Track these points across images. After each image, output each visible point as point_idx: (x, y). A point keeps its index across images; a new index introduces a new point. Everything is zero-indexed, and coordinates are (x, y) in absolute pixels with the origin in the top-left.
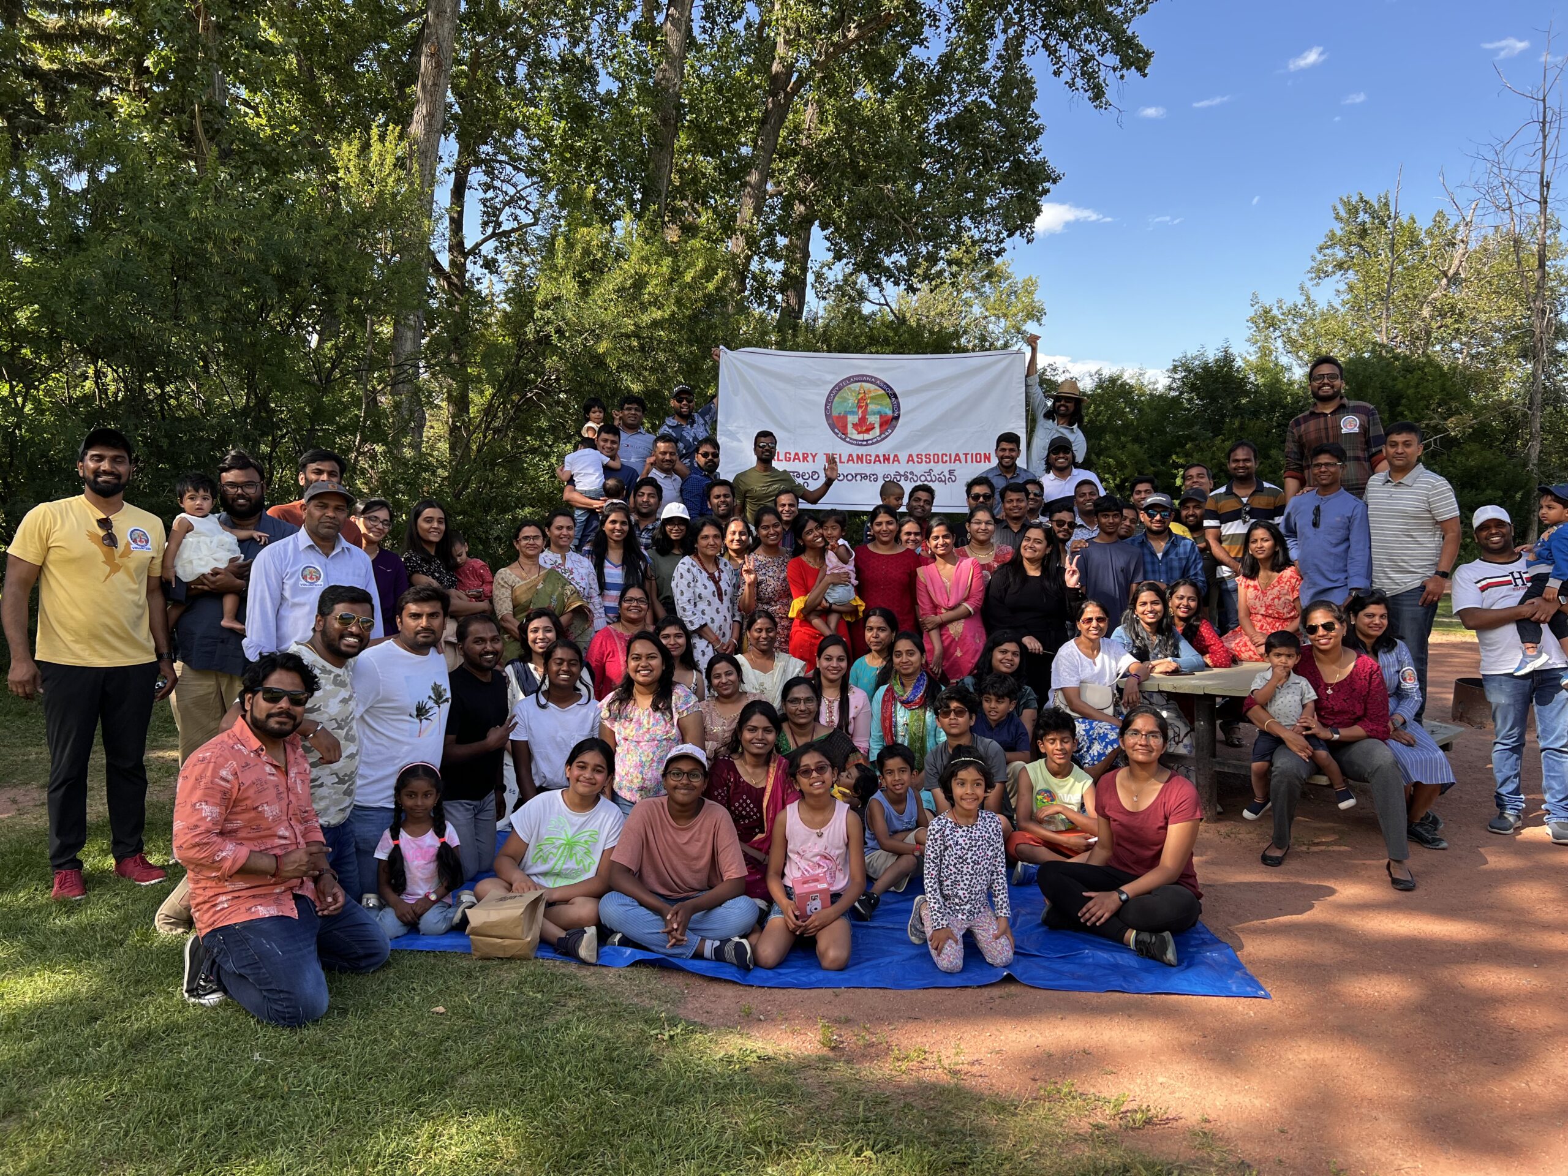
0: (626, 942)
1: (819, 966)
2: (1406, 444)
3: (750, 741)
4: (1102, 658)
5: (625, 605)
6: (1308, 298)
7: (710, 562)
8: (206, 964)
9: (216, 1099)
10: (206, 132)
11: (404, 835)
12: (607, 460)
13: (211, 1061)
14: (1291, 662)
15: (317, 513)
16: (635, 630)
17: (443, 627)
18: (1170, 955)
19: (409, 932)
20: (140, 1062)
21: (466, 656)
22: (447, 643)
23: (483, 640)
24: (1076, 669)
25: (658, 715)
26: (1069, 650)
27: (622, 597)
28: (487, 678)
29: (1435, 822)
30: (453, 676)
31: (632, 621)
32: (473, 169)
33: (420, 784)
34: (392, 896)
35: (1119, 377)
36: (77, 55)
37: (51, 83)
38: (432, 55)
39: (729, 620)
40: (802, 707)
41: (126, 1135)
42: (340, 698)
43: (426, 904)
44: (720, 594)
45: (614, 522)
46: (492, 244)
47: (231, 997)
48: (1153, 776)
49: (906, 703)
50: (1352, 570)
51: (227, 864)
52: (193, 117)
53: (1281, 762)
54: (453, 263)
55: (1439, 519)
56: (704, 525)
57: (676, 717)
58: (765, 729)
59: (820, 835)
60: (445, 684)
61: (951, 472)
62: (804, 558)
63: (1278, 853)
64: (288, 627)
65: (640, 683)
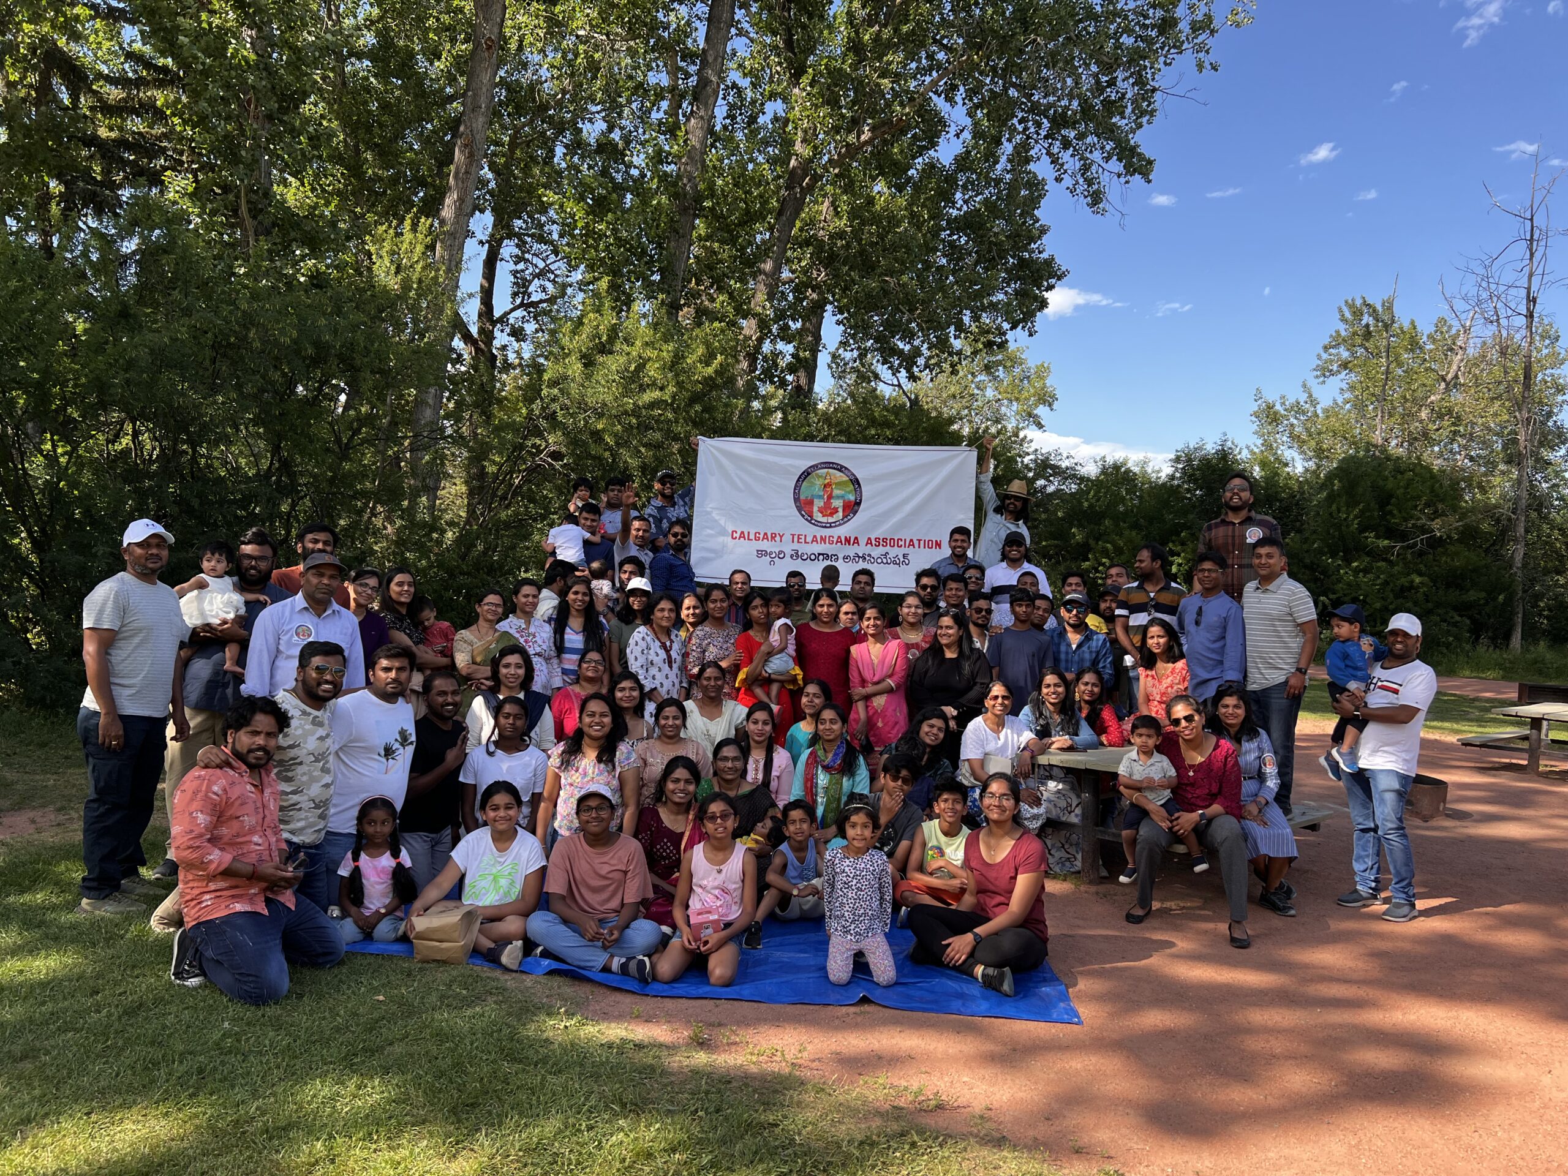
0: (546, 954)
1: (708, 983)
2: (1269, 556)
3: (673, 792)
4: (1006, 733)
5: (585, 665)
6: (1310, 396)
7: (664, 633)
8: (190, 953)
9: (190, 1053)
10: (250, 210)
11: (363, 856)
12: (588, 535)
13: (188, 1027)
14: (1151, 742)
15: (314, 580)
16: (590, 689)
17: (409, 679)
18: (1006, 987)
19: (364, 939)
20: (132, 1025)
21: (429, 706)
22: (413, 691)
23: (445, 693)
24: (982, 743)
25: (602, 766)
26: (977, 724)
27: (581, 660)
28: (447, 727)
29: (1289, 892)
30: (418, 724)
31: (590, 680)
32: (506, 242)
33: (379, 814)
34: (353, 910)
35: (1124, 464)
36: (136, 125)
37: (108, 152)
38: (466, 146)
39: (677, 686)
40: (730, 764)
41: (117, 1075)
42: (317, 735)
43: (379, 917)
44: (670, 661)
45: (576, 593)
46: (519, 313)
47: (211, 982)
48: (1007, 834)
49: (826, 768)
50: (1227, 664)
51: (213, 867)
52: (238, 197)
53: (1144, 830)
54: (481, 331)
55: (1299, 621)
56: (661, 599)
57: (618, 770)
58: (687, 781)
59: (720, 871)
60: (411, 729)
61: (904, 556)
62: (751, 633)
63: (1139, 912)
64: (279, 676)
65: (591, 737)
